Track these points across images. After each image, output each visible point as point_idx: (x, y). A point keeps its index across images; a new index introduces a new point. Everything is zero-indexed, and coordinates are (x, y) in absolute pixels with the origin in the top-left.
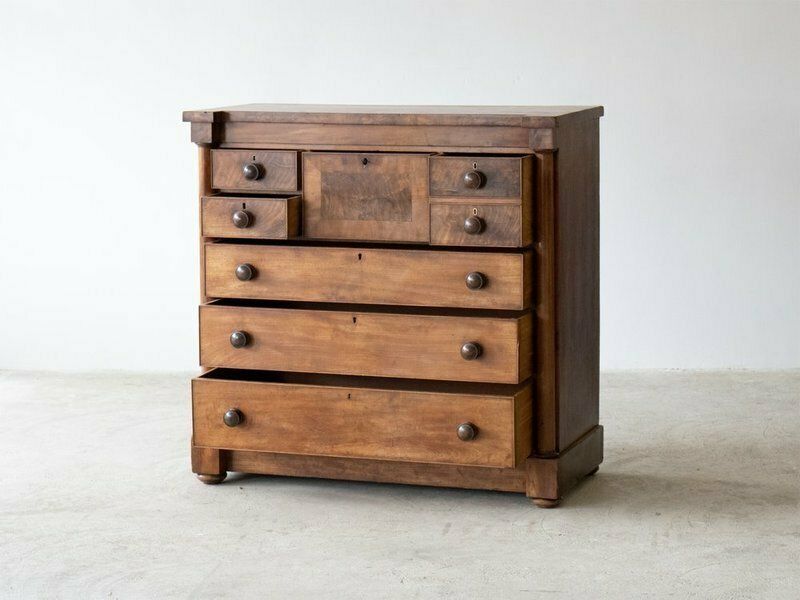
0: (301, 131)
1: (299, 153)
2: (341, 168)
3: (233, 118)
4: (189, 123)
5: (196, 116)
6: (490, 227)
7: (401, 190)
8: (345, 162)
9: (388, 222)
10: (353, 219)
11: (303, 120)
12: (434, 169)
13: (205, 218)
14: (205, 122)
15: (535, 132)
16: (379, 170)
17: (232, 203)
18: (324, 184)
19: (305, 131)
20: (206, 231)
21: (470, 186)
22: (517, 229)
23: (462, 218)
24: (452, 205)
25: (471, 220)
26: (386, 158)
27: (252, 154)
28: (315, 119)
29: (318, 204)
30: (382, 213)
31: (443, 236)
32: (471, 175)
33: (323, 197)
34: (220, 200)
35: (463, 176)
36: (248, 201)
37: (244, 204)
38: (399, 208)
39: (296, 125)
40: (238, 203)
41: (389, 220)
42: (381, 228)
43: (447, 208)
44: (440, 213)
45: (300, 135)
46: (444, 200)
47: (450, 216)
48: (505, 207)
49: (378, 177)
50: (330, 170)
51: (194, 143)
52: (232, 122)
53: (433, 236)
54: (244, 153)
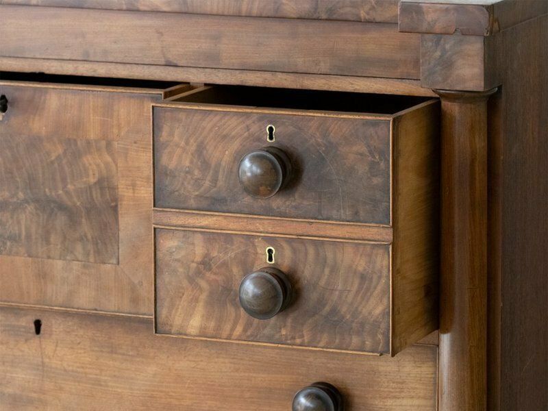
6: (311, 297)
7: (92, 180)
9: (59, 264)
12: (164, 135)
15: (437, 43)
16: (39, 125)
21: (256, 188)
22: (378, 310)
23: (236, 270)
24: (211, 237)
25: (260, 281)
26: (55, 96)
30: (47, 241)
31: (189, 315)
32: (258, 159)
35: (238, 159)
38: (86, 228)
41: (62, 257)
42: (43, 275)
43: (198, 240)
44: (179, 255)
46: (191, 221)
47: (206, 263)
48: (349, 250)
49: (34, 143)
53: (163, 313)
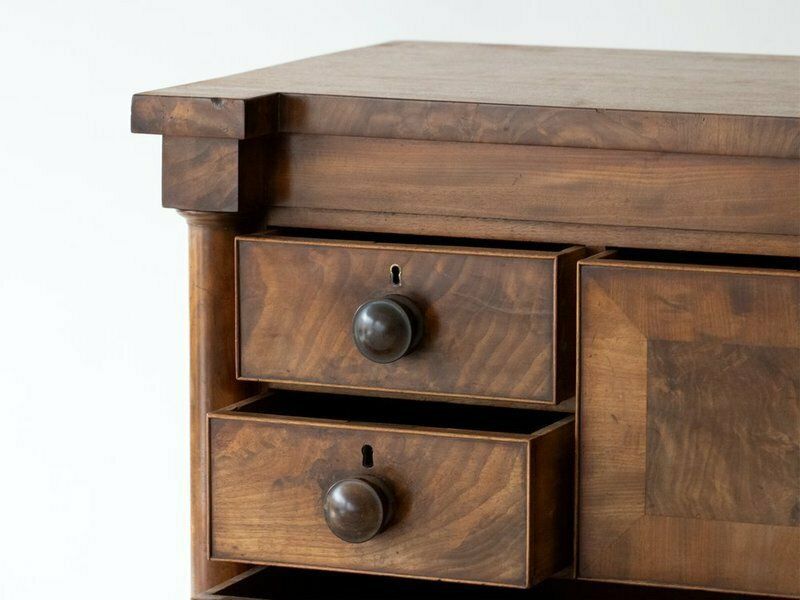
0: (570, 177)
1: (568, 261)
2: (727, 326)
3: (317, 120)
4: (158, 139)
5: (180, 112)
8: (741, 303)
10: (768, 519)
11: (581, 134)
13: (220, 491)
14: (211, 136)
17: (323, 444)
18: (660, 384)
19: (586, 175)
20: (224, 542)
27: (385, 256)
28: (627, 135)
29: (634, 461)
33: (653, 432)
34: (279, 430)
36: (385, 440)
37: (368, 452)
39: (551, 153)
40: (344, 445)
45: (569, 188)
50: (681, 329)
51: (173, 212)
52: (316, 135)
54: (359, 254)
